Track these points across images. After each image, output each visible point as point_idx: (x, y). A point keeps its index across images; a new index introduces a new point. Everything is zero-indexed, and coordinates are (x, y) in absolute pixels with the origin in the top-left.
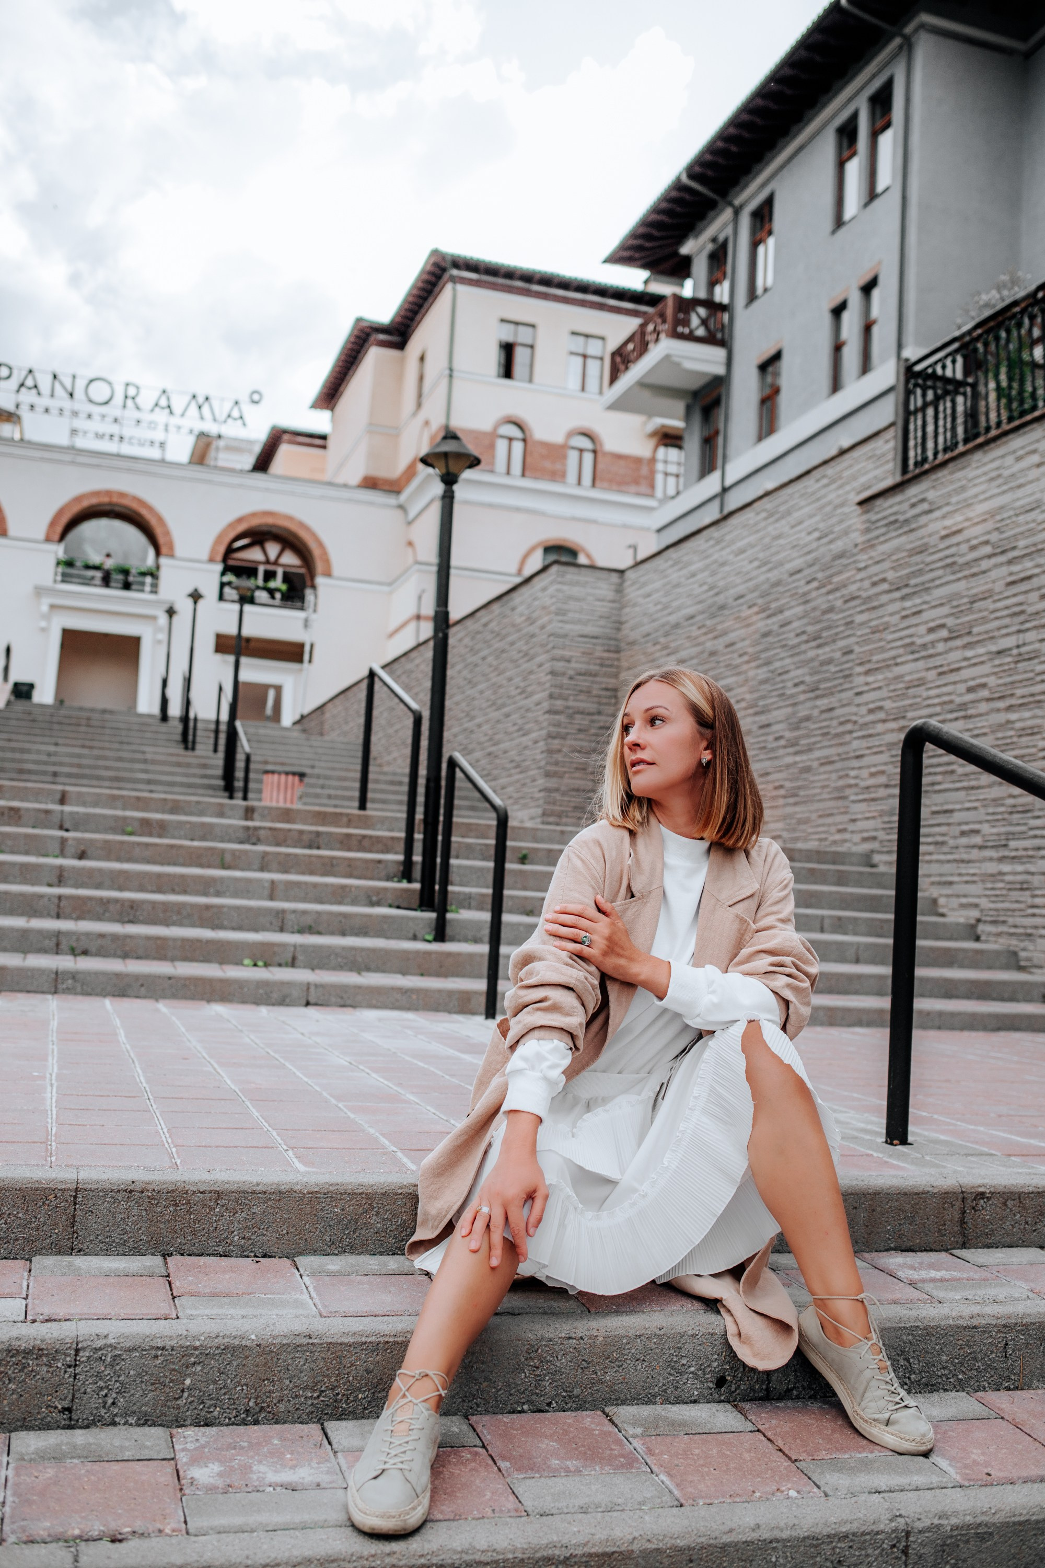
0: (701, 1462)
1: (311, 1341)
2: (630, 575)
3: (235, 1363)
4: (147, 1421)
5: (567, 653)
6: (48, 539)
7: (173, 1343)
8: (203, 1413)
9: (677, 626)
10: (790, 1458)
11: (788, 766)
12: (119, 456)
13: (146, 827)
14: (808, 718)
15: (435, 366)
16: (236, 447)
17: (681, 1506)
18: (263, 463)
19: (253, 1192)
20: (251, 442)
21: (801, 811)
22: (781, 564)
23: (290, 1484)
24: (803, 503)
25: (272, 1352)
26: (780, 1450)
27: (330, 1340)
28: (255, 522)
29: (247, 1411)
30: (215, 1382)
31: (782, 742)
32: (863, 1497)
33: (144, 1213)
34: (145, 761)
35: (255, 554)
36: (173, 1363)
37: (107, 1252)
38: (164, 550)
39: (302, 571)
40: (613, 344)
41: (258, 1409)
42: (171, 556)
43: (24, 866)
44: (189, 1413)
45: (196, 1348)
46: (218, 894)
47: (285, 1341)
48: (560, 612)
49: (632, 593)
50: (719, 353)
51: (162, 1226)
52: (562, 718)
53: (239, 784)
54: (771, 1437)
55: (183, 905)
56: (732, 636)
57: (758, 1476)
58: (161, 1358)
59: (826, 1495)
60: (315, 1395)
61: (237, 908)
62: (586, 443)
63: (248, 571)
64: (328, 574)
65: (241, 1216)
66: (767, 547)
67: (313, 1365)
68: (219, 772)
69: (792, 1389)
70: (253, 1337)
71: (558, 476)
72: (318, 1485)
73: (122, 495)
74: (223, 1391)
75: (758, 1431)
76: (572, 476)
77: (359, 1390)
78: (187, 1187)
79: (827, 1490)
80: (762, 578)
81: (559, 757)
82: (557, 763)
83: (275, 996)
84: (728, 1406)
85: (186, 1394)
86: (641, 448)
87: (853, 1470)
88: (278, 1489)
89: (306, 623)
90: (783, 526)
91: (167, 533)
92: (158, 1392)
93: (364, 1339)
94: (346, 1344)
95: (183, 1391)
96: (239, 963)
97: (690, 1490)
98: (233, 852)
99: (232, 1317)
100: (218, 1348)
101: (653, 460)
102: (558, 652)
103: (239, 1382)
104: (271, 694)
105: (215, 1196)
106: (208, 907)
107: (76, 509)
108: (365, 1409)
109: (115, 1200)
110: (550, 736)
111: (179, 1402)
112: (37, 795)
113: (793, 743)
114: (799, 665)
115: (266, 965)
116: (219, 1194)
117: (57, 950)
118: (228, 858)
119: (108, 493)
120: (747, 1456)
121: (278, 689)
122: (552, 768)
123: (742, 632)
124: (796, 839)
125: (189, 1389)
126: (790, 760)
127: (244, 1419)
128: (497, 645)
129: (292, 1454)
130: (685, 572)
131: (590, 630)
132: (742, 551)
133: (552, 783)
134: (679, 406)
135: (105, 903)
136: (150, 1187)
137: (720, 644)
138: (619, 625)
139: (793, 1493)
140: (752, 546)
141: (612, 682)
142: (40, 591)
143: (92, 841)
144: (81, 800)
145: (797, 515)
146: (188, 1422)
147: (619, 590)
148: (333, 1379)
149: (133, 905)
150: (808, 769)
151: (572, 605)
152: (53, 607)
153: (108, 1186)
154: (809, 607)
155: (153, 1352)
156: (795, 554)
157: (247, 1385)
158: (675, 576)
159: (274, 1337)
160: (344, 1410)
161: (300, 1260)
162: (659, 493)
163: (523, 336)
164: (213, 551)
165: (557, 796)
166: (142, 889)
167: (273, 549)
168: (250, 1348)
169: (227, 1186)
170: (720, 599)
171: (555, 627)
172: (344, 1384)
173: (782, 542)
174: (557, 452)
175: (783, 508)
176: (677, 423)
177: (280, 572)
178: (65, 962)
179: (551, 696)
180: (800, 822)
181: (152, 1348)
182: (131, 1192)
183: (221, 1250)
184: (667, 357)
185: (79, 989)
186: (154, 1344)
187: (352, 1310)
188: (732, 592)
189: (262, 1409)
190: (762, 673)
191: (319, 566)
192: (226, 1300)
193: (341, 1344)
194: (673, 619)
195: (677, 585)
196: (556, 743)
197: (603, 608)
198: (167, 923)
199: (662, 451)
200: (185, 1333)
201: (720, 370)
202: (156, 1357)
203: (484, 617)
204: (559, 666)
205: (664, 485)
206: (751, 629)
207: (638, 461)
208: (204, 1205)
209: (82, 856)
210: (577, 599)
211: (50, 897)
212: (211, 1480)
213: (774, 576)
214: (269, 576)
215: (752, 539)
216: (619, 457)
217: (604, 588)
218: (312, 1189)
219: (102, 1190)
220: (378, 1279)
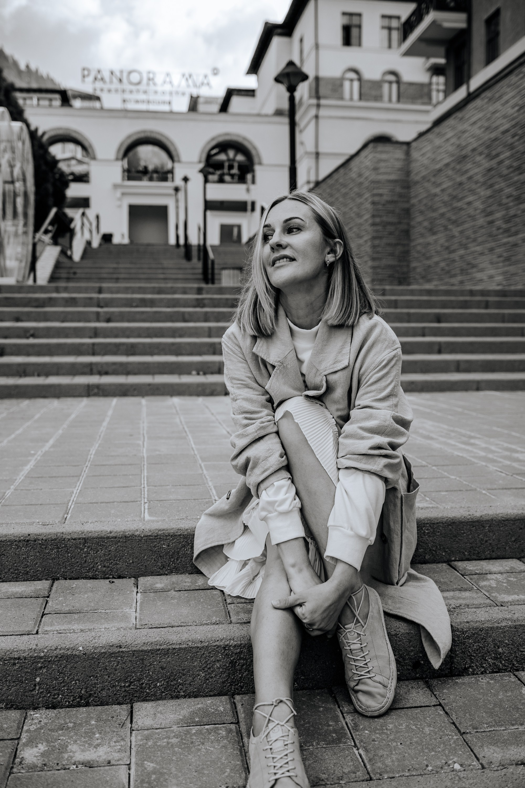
0: (392, 737)
1: (121, 650)
2: (414, 145)
3: (69, 666)
4: (12, 706)
5: (380, 191)
6: (117, 159)
7: (24, 655)
8: (51, 699)
9: (440, 170)
10: (459, 731)
11: (505, 244)
12: (148, 112)
13: (143, 303)
14: (515, 216)
15: (309, 43)
16: (209, 101)
17: (371, 779)
18: (224, 107)
19: (108, 538)
20: (216, 98)
21: (512, 269)
22: (497, 128)
23: (89, 762)
24: (508, 90)
25: (94, 658)
26: (454, 723)
27: (134, 649)
28: (221, 139)
29: (81, 697)
30: (56, 679)
31: (501, 231)
32: (511, 769)
33: (38, 554)
34: (163, 268)
35: (222, 157)
36: (27, 668)
37: (16, 579)
38: (176, 159)
39: (247, 163)
40: (403, 19)
41: (88, 695)
42: (179, 161)
43: (75, 329)
44: (41, 699)
45: (41, 658)
46: (181, 336)
47: (103, 651)
48: (376, 169)
49: (415, 154)
50: (463, 16)
51: (50, 561)
52: (379, 228)
53: (210, 276)
54: (448, 711)
55: (160, 344)
56: (471, 173)
57: (433, 750)
58: (18, 665)
59: (483, 767)
60: (127, 685)
61: (189, 344)
62: (392, 78)
63: (219, 166)
64: (260, 164)
65: (101, 553)
66: (489, 119)
67: (124, 666)
68: (200, 271)
69: (469, 668)
70: (81, 648)
71: (378, 98)
72: (109, 762)
73: (152, 132)
74: (63, 685)
75: (440, 705)
76: (386, 98)
77: (158, 680)
78: (64, 536)
79: (484, 762)
80: (486, 138)
81: (379, 249)
82: (378, 252)
83: (208, 391)
84: (421, 683)
85: (37, 688)
86: (423, 77)
87: (506, 743)
88: (80, 766)
89: (248, 190)
90: (498, 105)
91: (176, 150)
92: (18, 687)
93: (158, 647)
94: (145, 651)
95: (35, 685)
96: (189, 373)
97: (379, 764)
98: (189, 313)
99: (74, 632)
100: (56, 657)
101: (430, 84)
102: (375, 191)
103: (73, 678)
104: (235, 230)
105: (82, 541)
106: (173, 344)
107: (129, 141)
108: (163, 692)
109: (18, 547)
110: (374, 238)
111: (33, 693)
112: (86, 290)
113: (507, 231)
114: (509, 186)
115: (205, 374)
116: (85, 540)
117: (91, 373)
118: (187, 316)
119: (144, 132)
120: (427, 730)
121: (239, 227)
122: (375, 256)
123: (476, 170)
124: (510, 285)
125: (38, 683)
126: (505, 240)
127: (78, 702)
128: (343, 190)
129: (100, 733)
130: (444, 139)
131: (393, 177)
132: (475, 123)
133: (376, 263)
134: (442, 50)
135: (118, 345)
136: (40, 537)
137: (464, 178)
138: (408, 173)
139: (457, 766)
140: (480, 119)
141: (406, 206)
142: (116, 186)
143: (113, 313)
144: (110, 291)
145: (506, 98)
146: (41, 705)
147: (408, 153)
148: (139, 674)
149: (133, 346)
150: (515, 245)
151: (382, 164)
152: (123, 194)
153: (13, 538)
154: (514, 151)
155: (12, 661)
156: (504, 121)
157: (79, 680)
158: (438, 142)
159: (96, 648)
160: (148, 693)
161: (142, 580)
162: (434, 100)
163: (355, 20)
164: (201, 157)
165: (379, 270)
166: (139, 336)
167: (231, 153)
168: (79, 656)
169: (90, 534)
170: (464, 152)
171: (374, 177)
172: (147, 677)
173: (497, 115)
174: (377, 85)
175: (497, 95)
176: (442, 61)
177: (236, 165)
178: (94, 380)
179: (373, 216)
180: (513, 275)
181: (11, 659)
182: (28, 541)
183: (90, 574)
184: (434, 23)
185: (101, 393)
186: (12, 656)
187: (156, 624)
188: (470, 148)
189: (90, 695)
190: (488, 192)
191: (256, 160)
192: (76, 616)
193: (142, 651)
194: (438, 167)
195: (439, 147)
196: (377, 242)
197: (399, 165)
198: (152, 354)
199: (435, 79)
200: (34, 647)
201: (463, 25)
202: (14, 664)
203: (336, 176)
204: (376, 199)
205: (437, 96)
206: (481, 168)
207: (421, 85)
208: (77, 547)
209: (108, 320)
210: (385, 161)
211: (88, 344)
212: (35, 760)
213: (493, 135)
214: (231, 167)
215: (480, 115)
216: (411, 84)
217: (399, 154)
218: (147, 534)
219: (9, 541)
220: (186, 594)
